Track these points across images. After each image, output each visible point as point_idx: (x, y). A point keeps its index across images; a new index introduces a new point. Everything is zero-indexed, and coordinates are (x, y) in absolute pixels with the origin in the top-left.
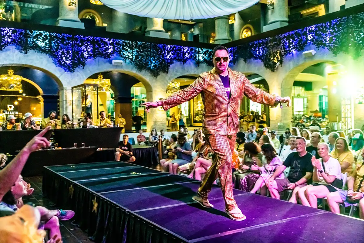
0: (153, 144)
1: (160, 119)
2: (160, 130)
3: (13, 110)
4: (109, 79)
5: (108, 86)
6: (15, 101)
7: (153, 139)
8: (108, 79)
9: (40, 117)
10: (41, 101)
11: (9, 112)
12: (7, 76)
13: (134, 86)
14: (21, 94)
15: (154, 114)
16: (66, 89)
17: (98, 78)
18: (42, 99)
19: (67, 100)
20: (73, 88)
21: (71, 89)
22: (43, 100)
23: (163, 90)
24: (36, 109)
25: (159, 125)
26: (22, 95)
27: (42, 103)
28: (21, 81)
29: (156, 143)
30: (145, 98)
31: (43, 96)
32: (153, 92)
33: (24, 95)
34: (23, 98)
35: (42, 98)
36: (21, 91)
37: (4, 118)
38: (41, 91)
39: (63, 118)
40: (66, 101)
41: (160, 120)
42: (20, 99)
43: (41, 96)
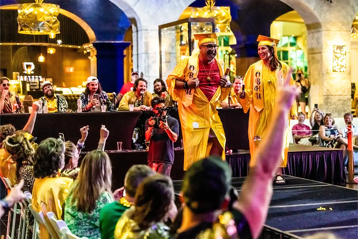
0: (330, 142)
1: (337, 91)
2: (343, 114)
3: (33, 72)
4: (229, 8)
5: (225, 22)
6: (40, 55)
7: (329, 133)
8: (226, 7)
9: (83, 87)
10: (91, 54)
11: (26, 77)
12: (32, 6)
13: (277, 19)
14: (54, 41)
15: (325, 80)
16: (146, 30)
17: (206, 5)
18: (93, 51)
19: (150, 51)
20: (161, 27)
21: (158, 29)
22: (95, 53)
23: (343, 27)
24: (75, 70)
25: (335, 104)
26: (56, 43)
27: (93, 59)
28: (57, 15)
29: (336, 143)
30: (289, 45)
31: (95, 45)
32: (324, 33)
33: (59, 42)
34: (57, 48)
35: (94, 49)
36: (52, 35)
37: (19, 89)
38: (91, 34)
39: (155, 87)
40: (147, 53)
41: (336, 93)
42: (51, 51)
43: (92, 45)
